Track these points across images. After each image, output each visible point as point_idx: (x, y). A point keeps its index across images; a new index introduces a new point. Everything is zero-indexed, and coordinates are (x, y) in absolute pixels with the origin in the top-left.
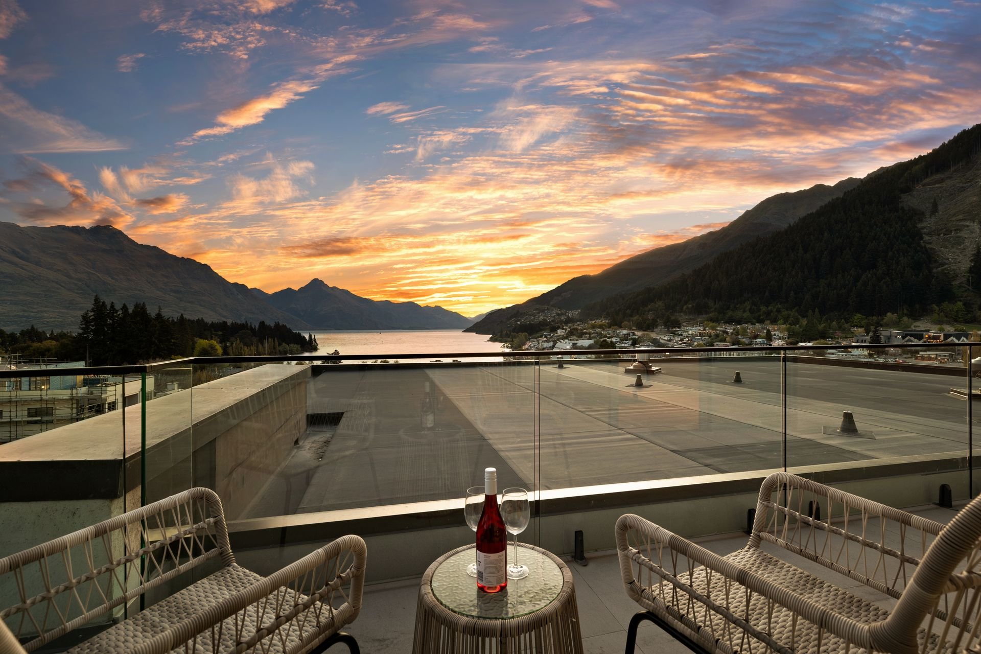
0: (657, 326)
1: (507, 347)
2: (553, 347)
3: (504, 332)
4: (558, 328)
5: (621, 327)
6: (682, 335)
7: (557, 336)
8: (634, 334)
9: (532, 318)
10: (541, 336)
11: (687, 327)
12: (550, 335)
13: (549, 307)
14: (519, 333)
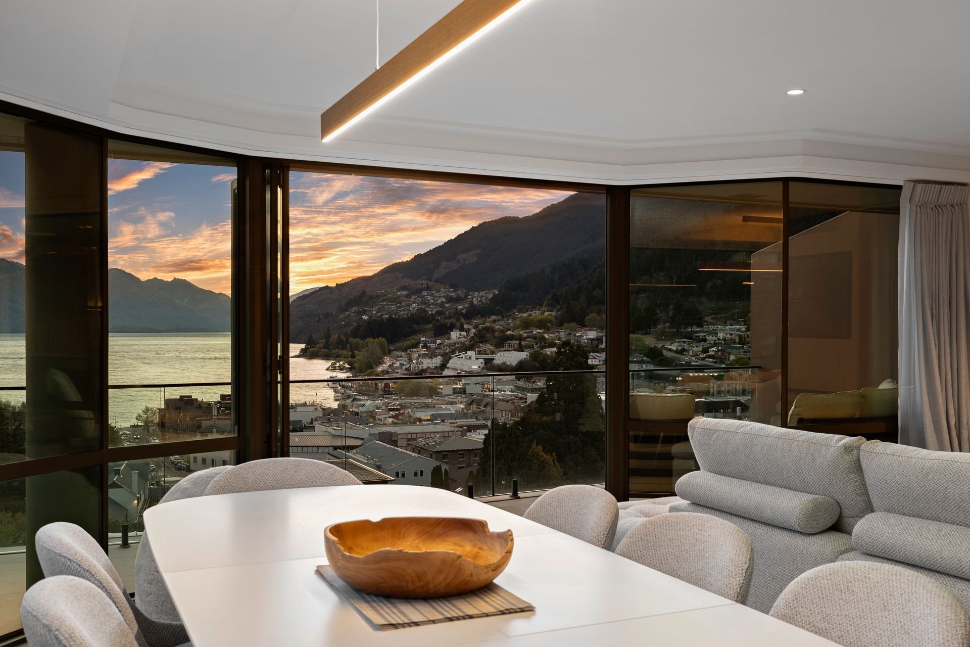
0: (655, 324)
1: (341, 369)
2: (443, 366)
3: (334, 338)
4: (452, 327)
5: (583, 325)
6: (705, 340)
7: (449, 345)
9: (393, 308)
10: (415, 346)
11: (713, 324)
12: (435, 342)
13: (430, 283)
14: (367, 340)
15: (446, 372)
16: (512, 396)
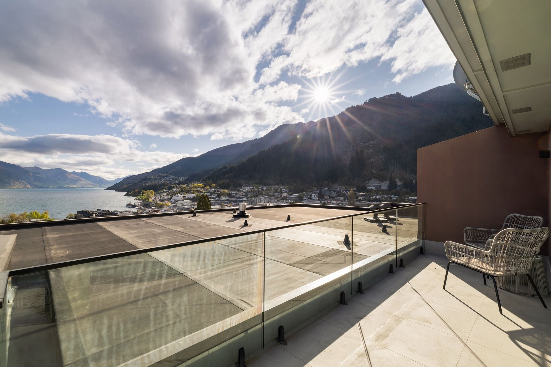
0: (230, 187)
1: (139, 199)
2: (171, 199)
3: (136, 191)
4: (174, 187)
5: (211, 187)
6: (242, 191)
7: (173, 192)
8: (218, 191)
9: (156, 182)
10: (163, 192)
11: (245, 187)
12: (169, 192)
13: (167, 175)
14: (148, 191)
15: (171, 200)
16: (190, 207)
